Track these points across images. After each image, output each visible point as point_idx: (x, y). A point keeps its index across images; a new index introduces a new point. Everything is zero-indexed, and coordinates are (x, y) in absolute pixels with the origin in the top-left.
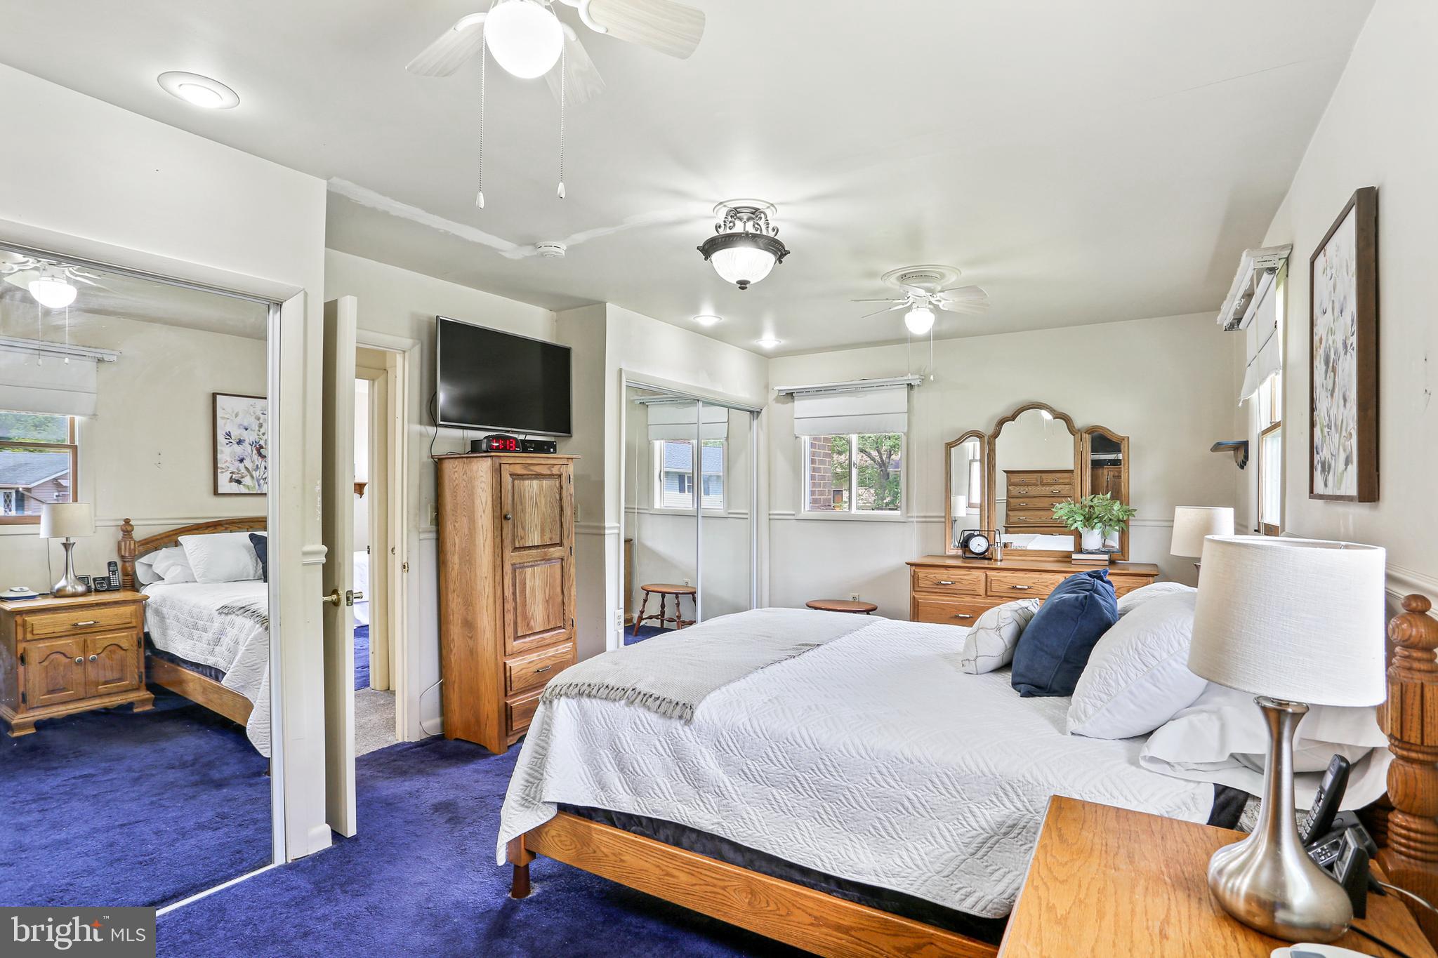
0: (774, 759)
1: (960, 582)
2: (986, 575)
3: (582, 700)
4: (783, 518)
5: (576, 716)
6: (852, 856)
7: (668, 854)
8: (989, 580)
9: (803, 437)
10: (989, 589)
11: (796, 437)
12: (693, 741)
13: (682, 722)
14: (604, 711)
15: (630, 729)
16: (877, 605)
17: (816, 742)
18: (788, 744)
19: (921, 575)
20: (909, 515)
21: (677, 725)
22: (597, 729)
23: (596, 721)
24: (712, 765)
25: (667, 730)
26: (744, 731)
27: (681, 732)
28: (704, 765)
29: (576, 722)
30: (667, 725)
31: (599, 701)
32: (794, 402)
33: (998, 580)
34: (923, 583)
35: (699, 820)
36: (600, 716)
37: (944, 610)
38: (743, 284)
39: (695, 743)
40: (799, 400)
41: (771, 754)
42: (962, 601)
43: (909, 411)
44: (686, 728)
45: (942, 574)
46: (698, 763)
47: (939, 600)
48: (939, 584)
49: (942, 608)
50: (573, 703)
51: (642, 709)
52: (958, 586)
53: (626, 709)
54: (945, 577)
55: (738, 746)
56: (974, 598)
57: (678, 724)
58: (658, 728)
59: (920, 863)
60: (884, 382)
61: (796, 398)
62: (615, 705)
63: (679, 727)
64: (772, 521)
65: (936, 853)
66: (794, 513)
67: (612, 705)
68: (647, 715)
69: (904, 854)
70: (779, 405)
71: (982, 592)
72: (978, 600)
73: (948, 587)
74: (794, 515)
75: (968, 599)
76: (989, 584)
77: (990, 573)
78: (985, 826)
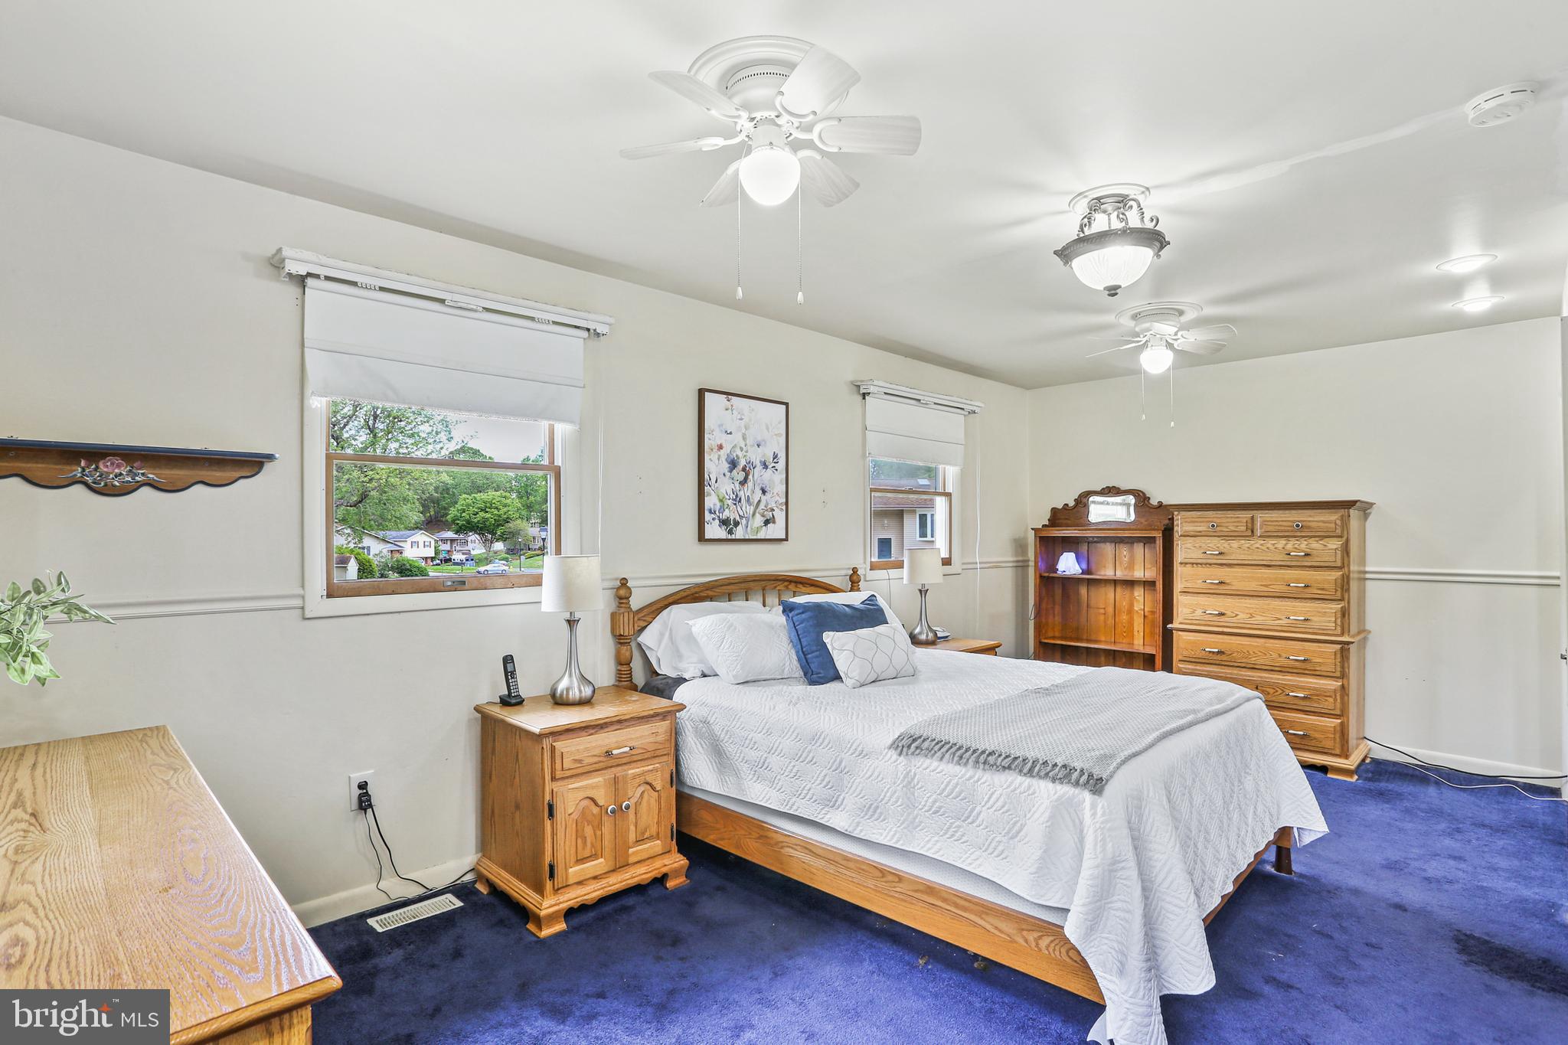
38: (1113, 291)
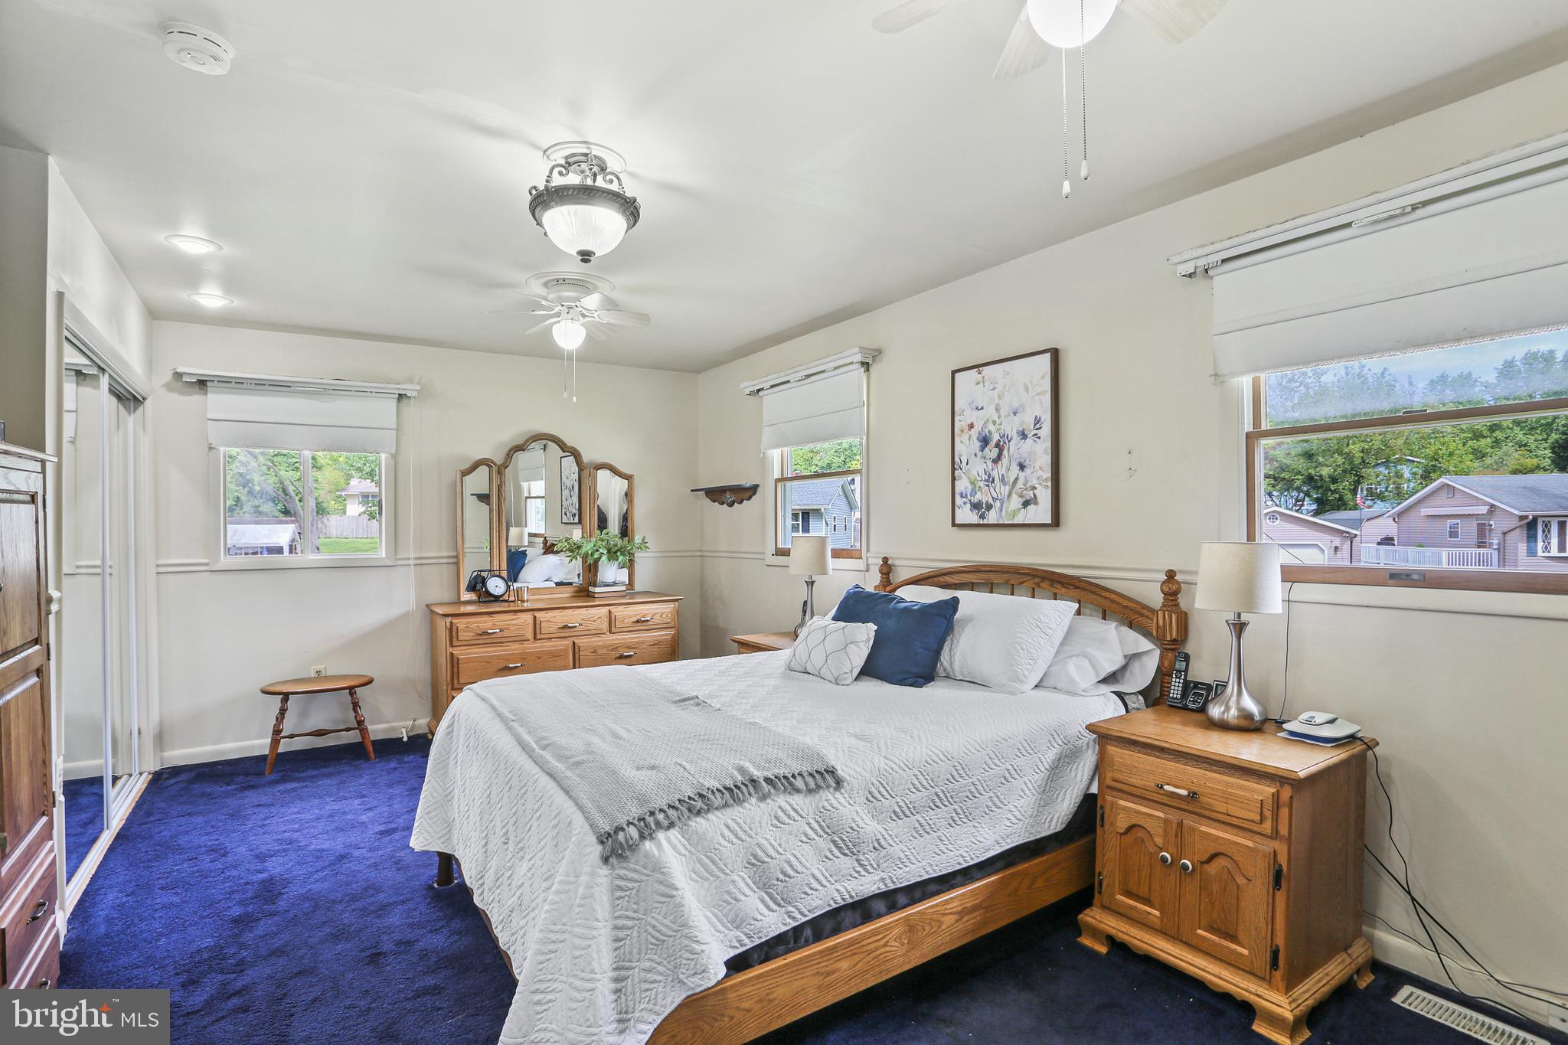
0: (919, 786)
1: (507, 629)
2: (535, 617)
3: (691, 823)
4: (185, 570)
5: (683, 851)
6: (981, 839)
7: (829, 950)
8: (538, 622)
9: (222, 449)
10: (538, 631)
11: (211, 448)
12: (847, 804)
13: (831, 790)
14: (731, 823)
15: (771, 828)
16: (373, 676)
17: (946, 754)
18: (928, 766)
19: (461, 627)
20: (397, 557)
21: (827, 797)
22: (725, 850)
23: (723, 841)
24: (867, 821)
25: (817, 807)
26: (891, 771)
27: (833, 801)
28: (863, 825)
29: (684, 859)
30: (816, 801)
31: (717, 813)
32: (206, 394)
33: (549, 621)
34: (462, 636)
35: (862, 888)
36: (726, 832)
37: (490, 662)
39: (849, 806)
40: (213, 392)
41: (916, 782)
42: (509, 650)
43: (398, 429)
44: (838, 795)
45: (486, 622)
46: (857, 825)
47: (483, 653)
48: (485, 633)
49: (487, 661)
50: (674, 833)
51: (782, 796)
52: (505, 633)
53: (762, 805)
54: (490, 624)
55: (888, 788)
56: (522, 644)
57: (829, 794)
58: (805, 810)
59: (1020, 816)
60: (368, 387)
61: (209, 388)
62: (745, 808)
63: (830, 797)
64: (161, 576)
65: (1027, 803)
66: (206, 561)
67: (741, 810)
68: (790, 800)
69: (1010, 816)
70: (175, 397)
71: (529, 635)
72: (527, 645)
73: (494, 636)
74: (207, 564)
75: (515, 646)
76: (538, 626)
77: (538, 615)
78: (1048, 767)
